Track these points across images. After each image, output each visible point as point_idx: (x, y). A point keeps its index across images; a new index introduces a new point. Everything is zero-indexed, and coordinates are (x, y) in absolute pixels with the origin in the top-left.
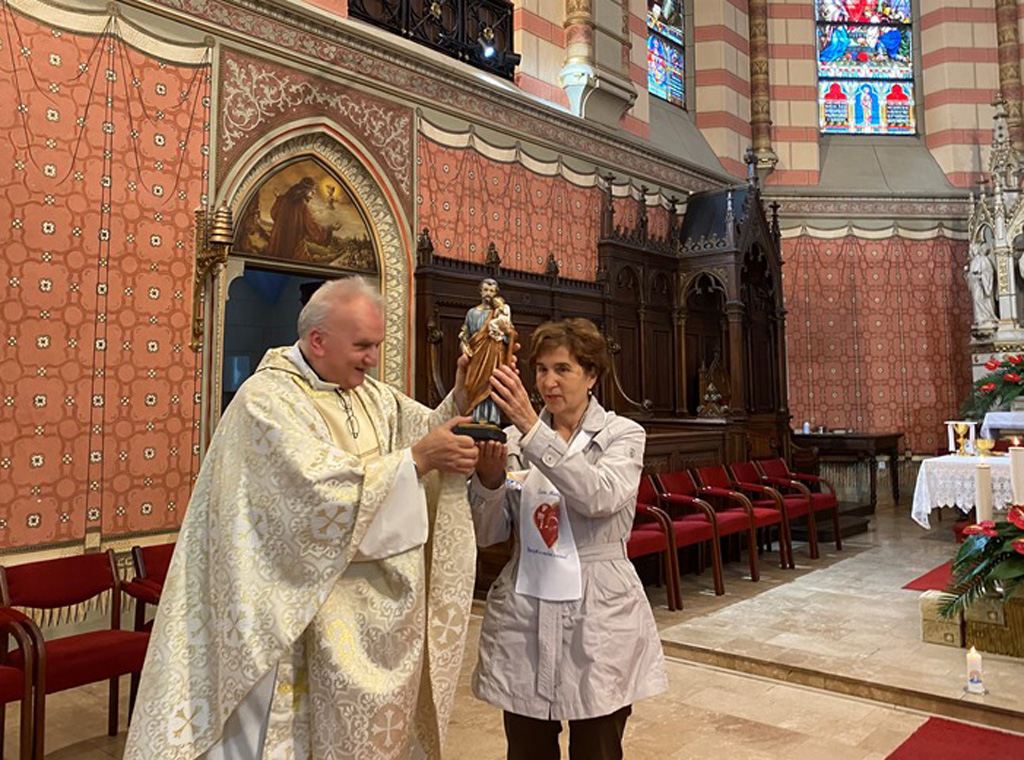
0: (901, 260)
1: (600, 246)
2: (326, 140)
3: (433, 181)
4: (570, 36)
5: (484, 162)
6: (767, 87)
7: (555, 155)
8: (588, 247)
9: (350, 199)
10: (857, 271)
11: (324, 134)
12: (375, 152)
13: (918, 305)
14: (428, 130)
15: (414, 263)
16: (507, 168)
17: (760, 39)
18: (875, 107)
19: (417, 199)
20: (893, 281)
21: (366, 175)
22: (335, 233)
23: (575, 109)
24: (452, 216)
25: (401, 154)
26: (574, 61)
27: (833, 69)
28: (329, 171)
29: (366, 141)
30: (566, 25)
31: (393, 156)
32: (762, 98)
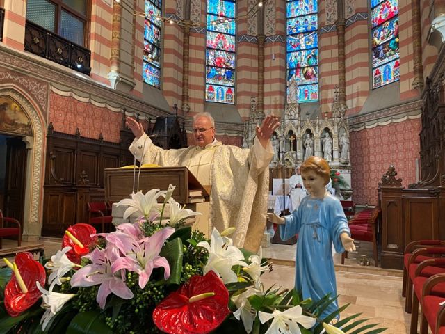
1: (121, 131)
2: (14, 91)
3: (55, 107)
4: (112, 63)
5: (76, 101)
6: (188, 85)
7: (105, 101)
8: (116, 131)
9: (23, 111)
11: (12, 89)
12: (33, 96)
14: (54, 90)
15: (46, 133)
16: (85, 104)
17: (186, 69)
18: (223, 94)
19: (48, 112)
21: (29, 103)
22: (16, 122)
23: (113, 87)
24: (63, 118)
25: (43, 97)
26: (113, 71)
27: (211, 81)
28: (15, 101)
29: (29, 92)
30: (111, 59)
31: (40, 97)
32: (186, 88)
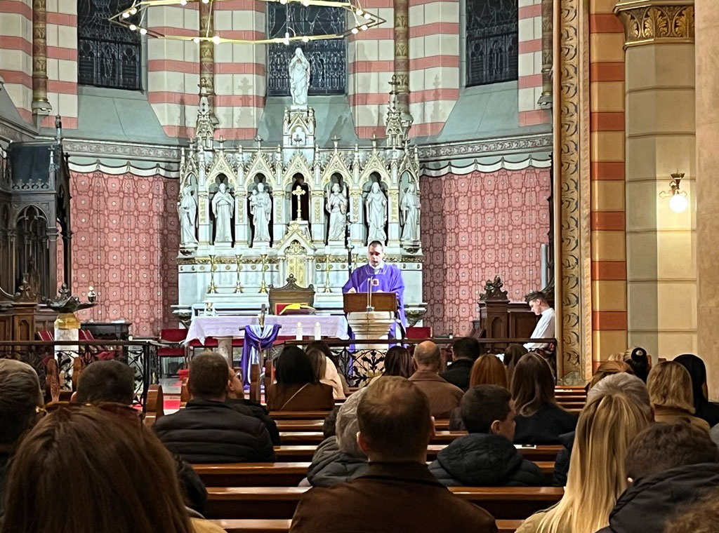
0: (131, 192)
6: (45, 48)
10: (102, 199)
13: (141, 226)
17: (42, 10)
20: (125, 208)
32: (42, 58)
